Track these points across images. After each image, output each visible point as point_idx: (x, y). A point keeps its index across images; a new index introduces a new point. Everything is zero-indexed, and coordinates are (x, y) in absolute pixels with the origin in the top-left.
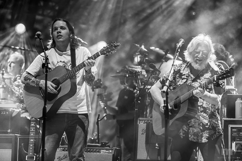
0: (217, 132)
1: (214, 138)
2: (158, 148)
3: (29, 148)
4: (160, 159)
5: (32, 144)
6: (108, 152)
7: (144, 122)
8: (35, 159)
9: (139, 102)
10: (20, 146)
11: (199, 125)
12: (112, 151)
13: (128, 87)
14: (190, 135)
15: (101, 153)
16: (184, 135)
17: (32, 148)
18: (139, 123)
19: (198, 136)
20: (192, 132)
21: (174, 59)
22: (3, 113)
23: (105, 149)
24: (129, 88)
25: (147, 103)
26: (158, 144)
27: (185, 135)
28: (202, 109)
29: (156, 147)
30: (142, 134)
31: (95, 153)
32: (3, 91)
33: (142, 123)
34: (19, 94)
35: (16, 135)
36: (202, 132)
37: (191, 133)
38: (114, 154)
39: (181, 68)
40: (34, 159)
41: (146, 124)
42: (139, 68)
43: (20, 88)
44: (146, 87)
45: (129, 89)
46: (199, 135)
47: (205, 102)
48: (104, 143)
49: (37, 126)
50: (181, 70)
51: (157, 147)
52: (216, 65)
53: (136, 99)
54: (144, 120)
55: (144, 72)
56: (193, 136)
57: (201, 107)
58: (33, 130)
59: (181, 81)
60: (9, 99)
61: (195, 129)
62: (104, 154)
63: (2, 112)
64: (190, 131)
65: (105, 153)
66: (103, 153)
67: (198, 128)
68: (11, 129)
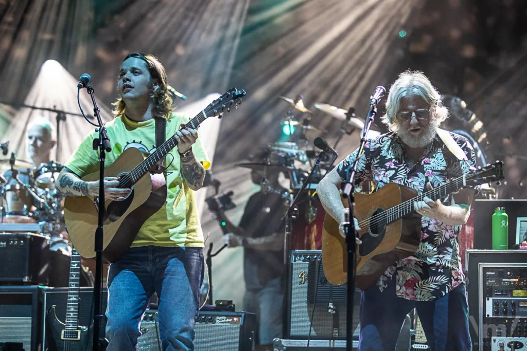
0: (453, 280)
1: (447, 292)
2: (334, 312)
3: (68, 315)
4: (337, 334)
5: (73, 305)
6: (230, 320)
7: (303, 258)
8: (79, 337)
9: (293, 216)
10: (49, 311)
11: (417, 266)
12: (239, 319)
13: (270, 188)
14: (399, 285)
15: (216, 324)
16: (385, 285)
17: (74, 315)
18: (295, 261)
19: (415, 288)
20: (403, 281)
21: (366, 127)
22: (14, 241)
23: (225, 316)
24: (273, 189)
25: (310, 220)
26: (333, 303)
27: (387, 285)
28: (426, 235)
29: (330, 311)
30: (301, 283)
31: (204, 323)
32: (14, 196)
33: (300, 260)
34: (46, 203)
35: (40, 287)
36: (422, 280)
37: (400, 281)
38: (242, 324)
39: (381, 146)
40: (77, 338)
41: (308, 263)
42: (293, 148)
43: (47, 189)
44: (308, 187)
45: (272, 191)
46: (418, 286)
47: (433, 222)
48: (221, 303)
49: (84, 268)
50: (382, 149)
51: (332, 310)
52: (455, 140)
53: (287, 212)
54: (305, 255)
55: (303, 155)
56: (404, 288)
57: (425, 231)
58: (76, 277)
59: (384, 174)
60: (25, 213)
61: (408, 274)
62: (222, 324)
63: (10, 239)
64: (397, 277)
65: (225, 322)
66: (220, 323)
67: (415, 271)
68: (29, 276)
